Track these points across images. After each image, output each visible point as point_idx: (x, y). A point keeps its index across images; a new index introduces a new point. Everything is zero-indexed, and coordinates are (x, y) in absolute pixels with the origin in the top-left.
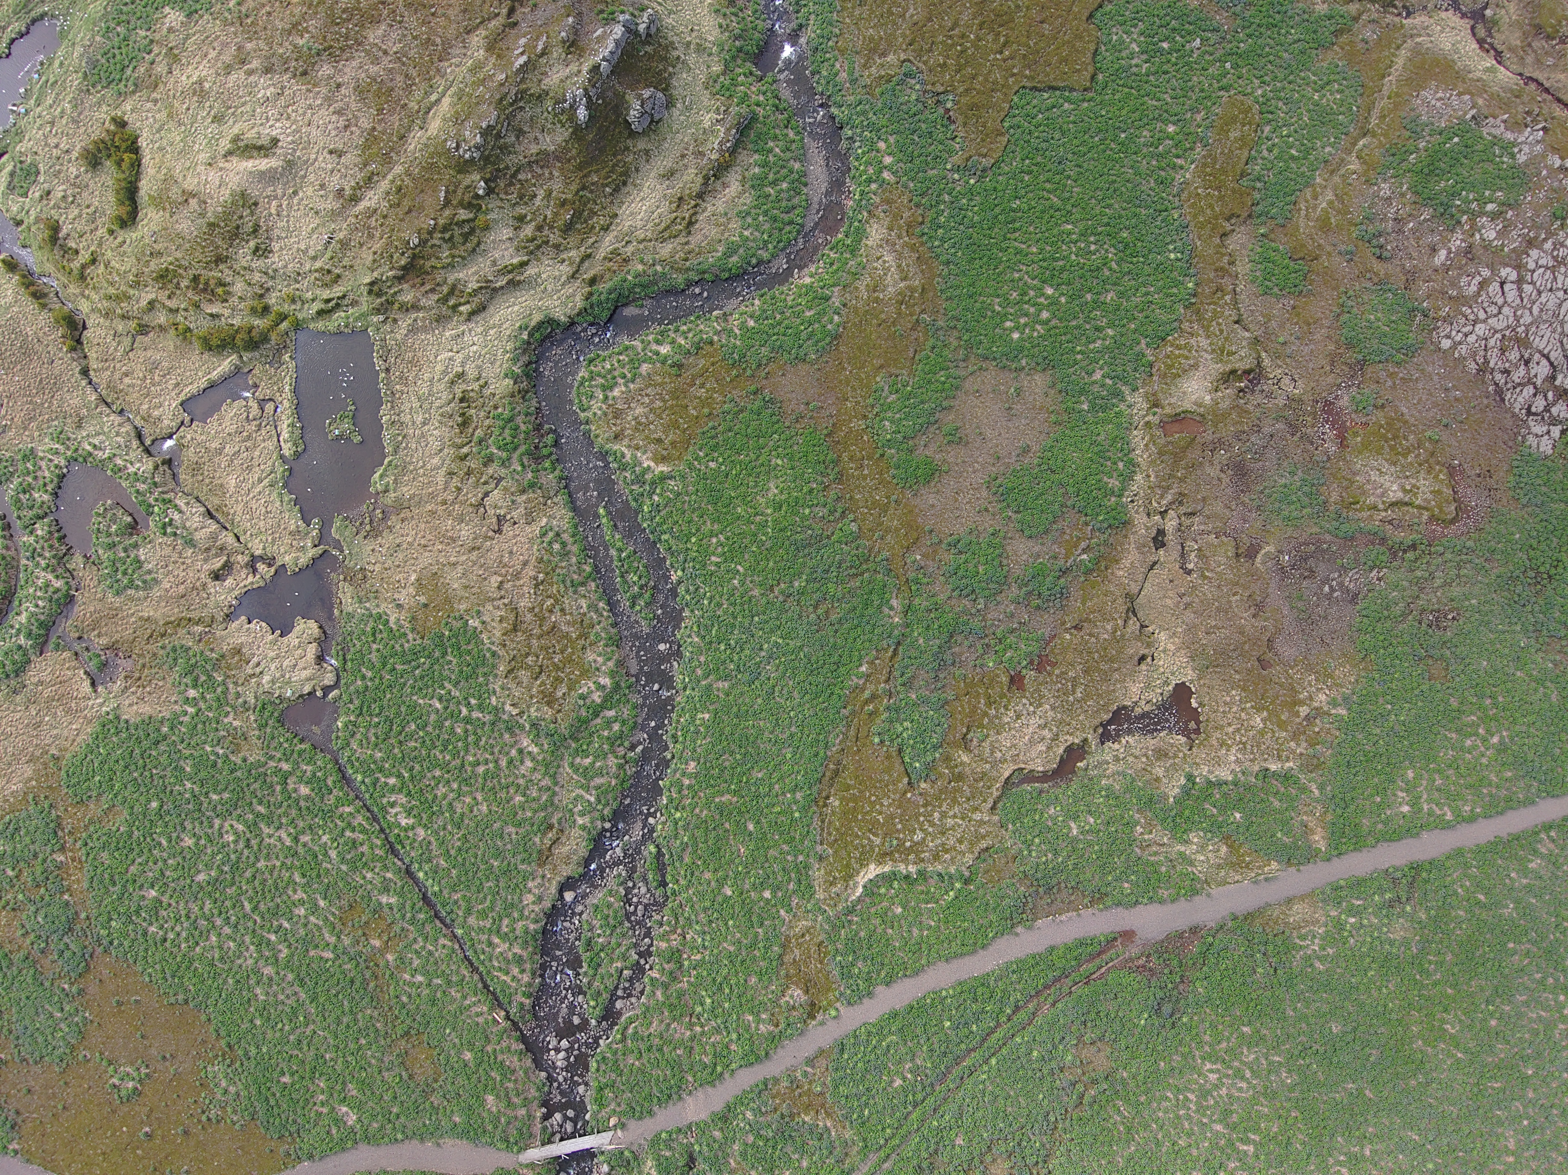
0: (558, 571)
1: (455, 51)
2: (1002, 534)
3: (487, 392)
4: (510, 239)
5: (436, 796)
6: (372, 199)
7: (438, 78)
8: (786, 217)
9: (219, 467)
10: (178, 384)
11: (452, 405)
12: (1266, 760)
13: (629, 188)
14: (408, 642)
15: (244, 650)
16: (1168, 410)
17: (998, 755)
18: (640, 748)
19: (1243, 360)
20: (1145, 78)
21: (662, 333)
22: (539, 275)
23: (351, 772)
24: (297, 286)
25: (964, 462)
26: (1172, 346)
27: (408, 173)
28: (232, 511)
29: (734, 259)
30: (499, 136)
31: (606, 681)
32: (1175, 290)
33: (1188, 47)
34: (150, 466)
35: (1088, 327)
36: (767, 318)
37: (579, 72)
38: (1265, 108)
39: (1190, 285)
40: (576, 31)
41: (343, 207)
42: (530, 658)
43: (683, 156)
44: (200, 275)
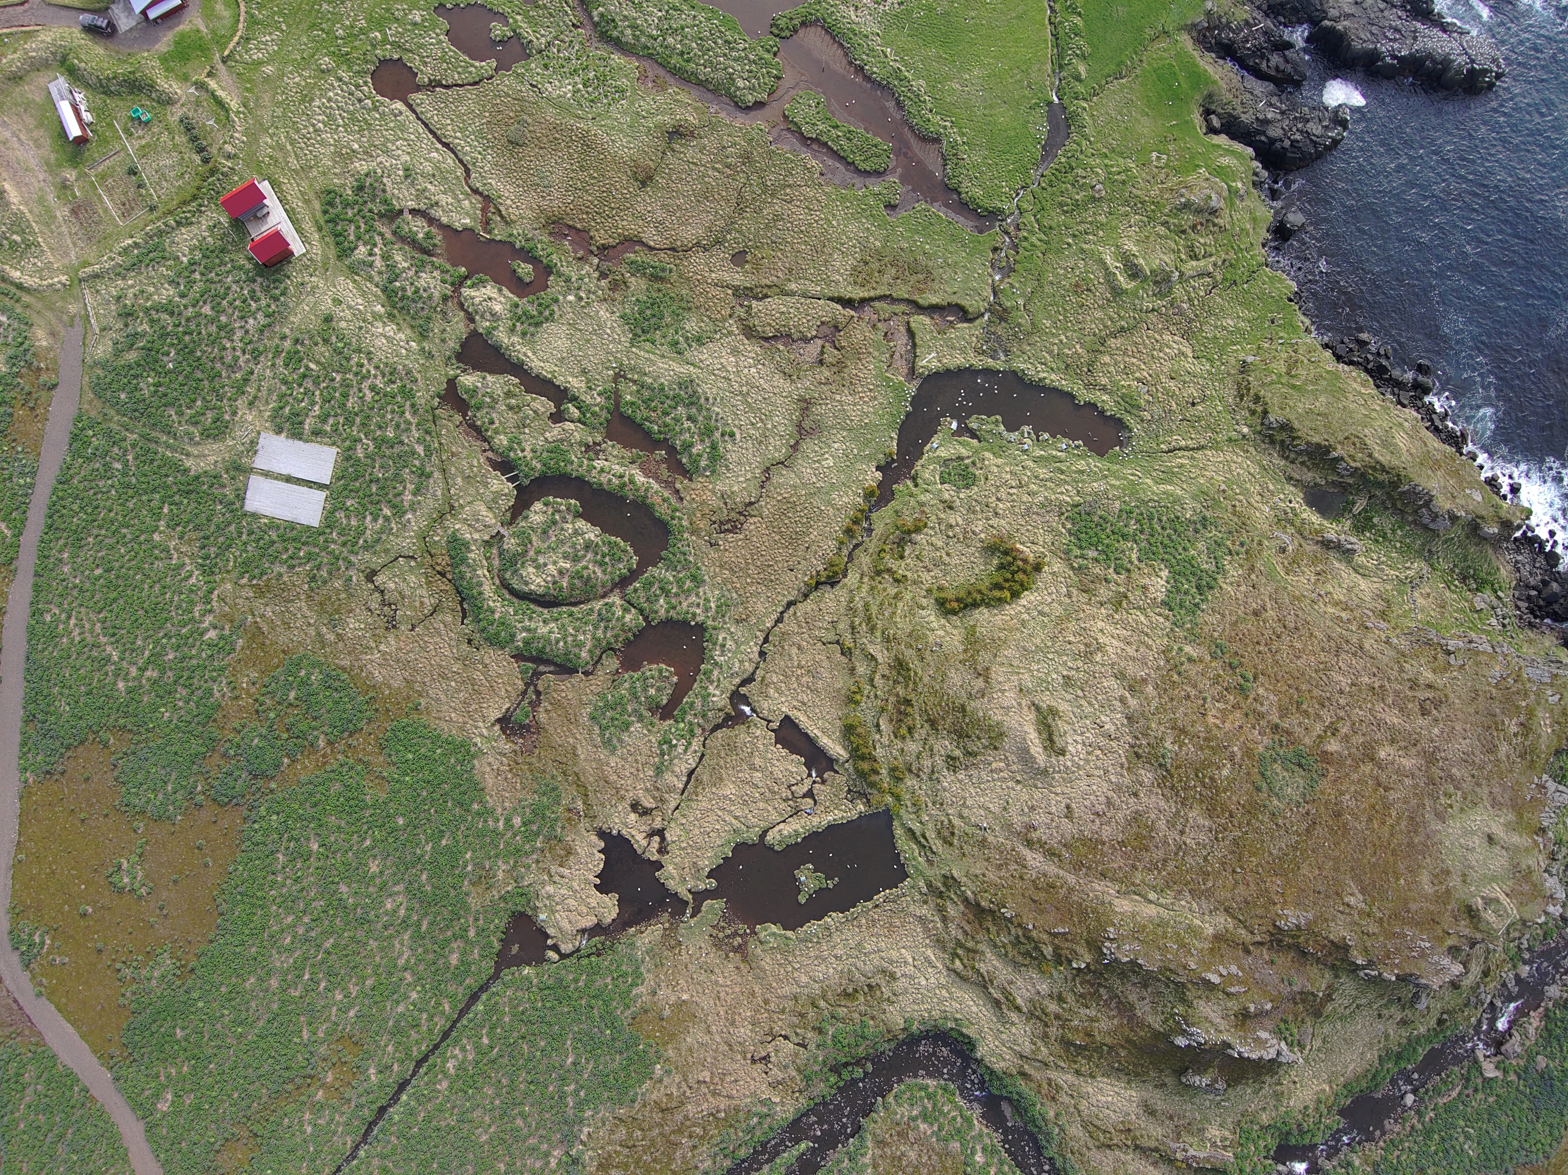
1: (1204, 902)
3: (885, 1005)
4: (1039, 993)
5: (482, 1088)
6: (1034, 860)
7: (1173, 894)
9: (738, 772)
10: (805, 704)
11: (863, 979)
13: (1126, 1078)
14: (622, 1012)
15: (571, 857)
21: (994, 1147)
22: (1013, 1024)
23: (483, 998)
24: (930, 804)
27: (1071, 890)
28: (699, 797)
30: (1134, 972)
34: (719, 704)
37: (1221, 1032)
40: (1261, 1014)
41: (1019, 834)
42: (639, 1133)
43: (1171, 1118)
44: (912, 706)
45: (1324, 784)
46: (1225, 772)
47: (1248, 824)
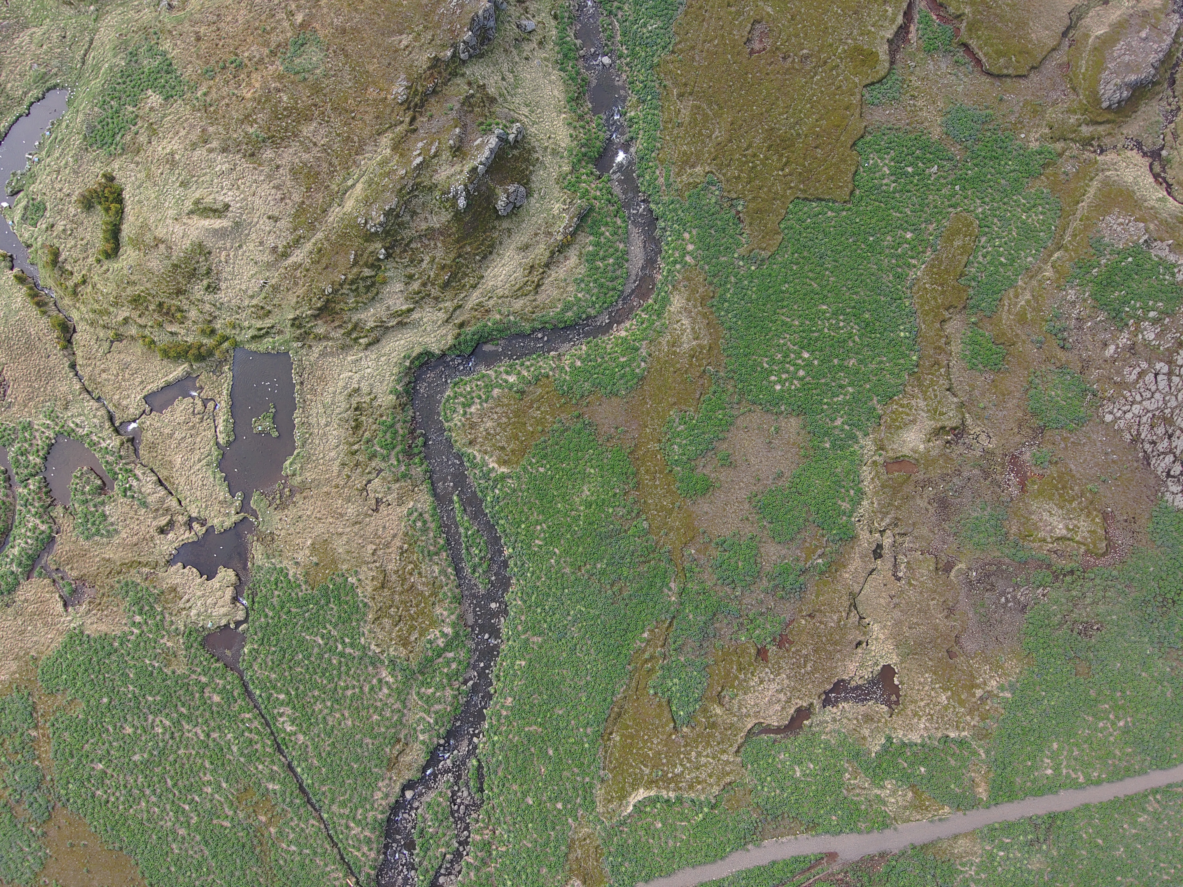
0: (419, 543)
1: (368, 148)
2: (758, 539)
3: (375, 404)
4: (401, 291)
5: (314, 711)
6: (298, 256)
7: (354, 167)
8: (611, 285)
9: (170, 447)
10: (142, 382)
11: (349, 412)
12: (947, 729)
13: (494, 257)
14: (302, 591)
15: (178, 589)
16: (891, 454)
17: (744, 710)
18: (471, 682)
19: (951, 420)
20: (891, 195)
21: (511, 366)
22: (421, 319)
23: (252, 687)
24: (238, 316)
25: (732, 481)
26: (897, 404)
27: (327, 238)
28: (177, 482)
29: (570, 314)
30: (398, 216)
31: (448, 630)
32: (902, 361)
33: (927, 172)
34: (118, 443)
35: (833, 384)
36: (591, 361)
37: (462, 171)
38: (984, 223)
39: (914, 358)
40: (461, 139)
41: (277, 260)
42: (392, 609)
43: (536, 234)
44: (164, 302)
45: (321, 33)
46: (285, 99)
47: (325, 96)
